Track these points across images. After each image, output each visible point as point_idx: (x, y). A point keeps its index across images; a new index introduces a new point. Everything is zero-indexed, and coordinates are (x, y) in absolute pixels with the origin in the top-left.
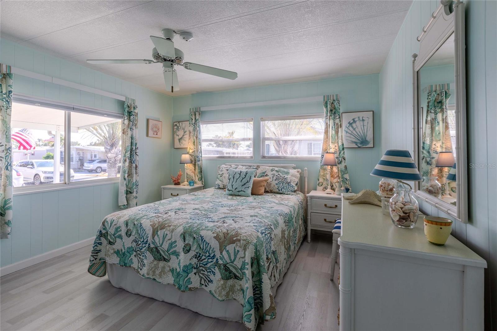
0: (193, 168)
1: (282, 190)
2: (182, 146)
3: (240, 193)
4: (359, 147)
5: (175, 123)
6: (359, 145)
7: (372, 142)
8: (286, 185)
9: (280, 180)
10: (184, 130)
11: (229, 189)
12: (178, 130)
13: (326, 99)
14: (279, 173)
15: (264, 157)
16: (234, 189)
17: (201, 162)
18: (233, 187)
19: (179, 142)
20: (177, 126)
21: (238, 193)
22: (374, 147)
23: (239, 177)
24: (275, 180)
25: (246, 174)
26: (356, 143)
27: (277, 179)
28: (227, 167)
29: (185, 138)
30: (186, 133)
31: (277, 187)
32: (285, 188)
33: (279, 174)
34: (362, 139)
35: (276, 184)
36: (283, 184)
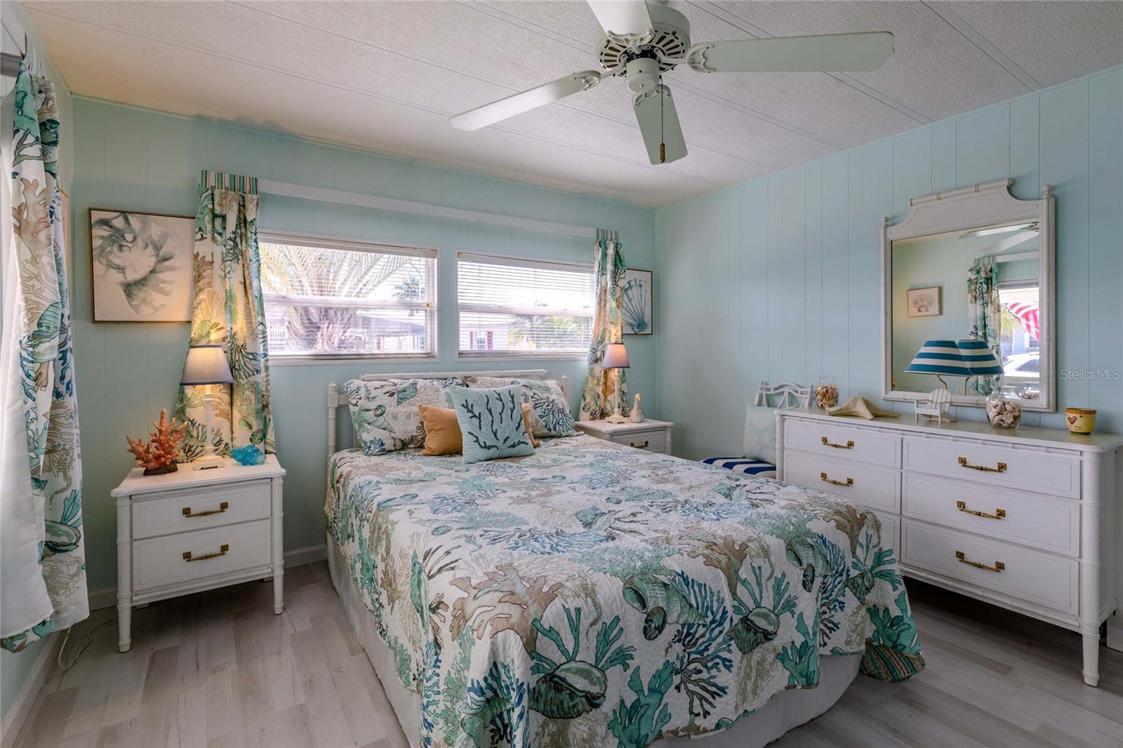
0: (226, 398)
1: (555, 430)
2: (146, 313)
3: (515, 450)
4: (636, 334)
5: (96, 216)
6: (636, 330)
7: (650, 326)
8: (561, 416)
9: (545, 407)
10: (157, 248)
11: (488, 445)
12: (121, 246)
13: (600, 236)
14: (534, 390)
15: (461, 354)
16: (502, 441)
17: (263, 374)
18: (498, 437)
19: (129, 295)
20: (111, 227)
21: (512, 449)
22: (652, 334)
23: (503, 409)
24: (536, 408)
25: (513, 398)
26: (631, 325)
27: (537, 404)
28: (382, 386)
29: (164, 282)
30: (167, 263)
31: (544, 424)
32: (561, 423)
33: (535, 394)
34: (639, 319)
35: (540, 416)
36: (553, 414)
